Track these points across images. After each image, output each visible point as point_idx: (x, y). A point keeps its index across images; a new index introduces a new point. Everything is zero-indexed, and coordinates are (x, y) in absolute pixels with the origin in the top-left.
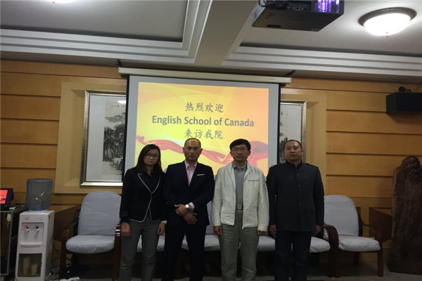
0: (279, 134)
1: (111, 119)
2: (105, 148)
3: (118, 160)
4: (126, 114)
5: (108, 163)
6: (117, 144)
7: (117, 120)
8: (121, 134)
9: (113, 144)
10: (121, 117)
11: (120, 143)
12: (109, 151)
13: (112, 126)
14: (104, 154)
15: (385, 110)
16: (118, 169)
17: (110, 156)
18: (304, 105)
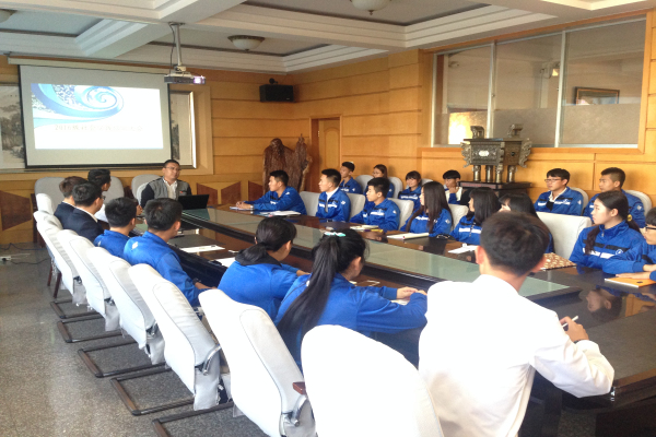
0: (171, 122)
1: (6, 109)
2: (3, 138)
3: (19, 149)
4: (21, 103)
5: (8, 152)
6: (15, 133)
7: (12, 110)
8: (18, 124)
9: (10, 133)
10: (16, 106)
11: (18, 132)
12: (8, 141)
13: (7, 116)
14: (3, 143)
15: (259, 98)
16: (20, 157)
17: (9, 145)
18: (191, 94)
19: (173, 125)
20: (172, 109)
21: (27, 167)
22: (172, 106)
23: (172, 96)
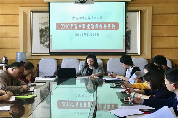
0: (126, 28)
1: (42, 24)
3: (47, 43)
5: (42, 45)
6: (46, 36)
7: (45, 25)
8: (47, 31)
9: (44, 36)
10: (47, 22)
11: (47, 35)
12: (42, 39)
13: (43, 27)
14: (40, 41)
16: (47, 48)
17: (43, 42)
18: (139, 12)
19: (128, 30)
20: (127, 21)
21: (50, 53)
22: (127, 19)
23: (128, 13)
